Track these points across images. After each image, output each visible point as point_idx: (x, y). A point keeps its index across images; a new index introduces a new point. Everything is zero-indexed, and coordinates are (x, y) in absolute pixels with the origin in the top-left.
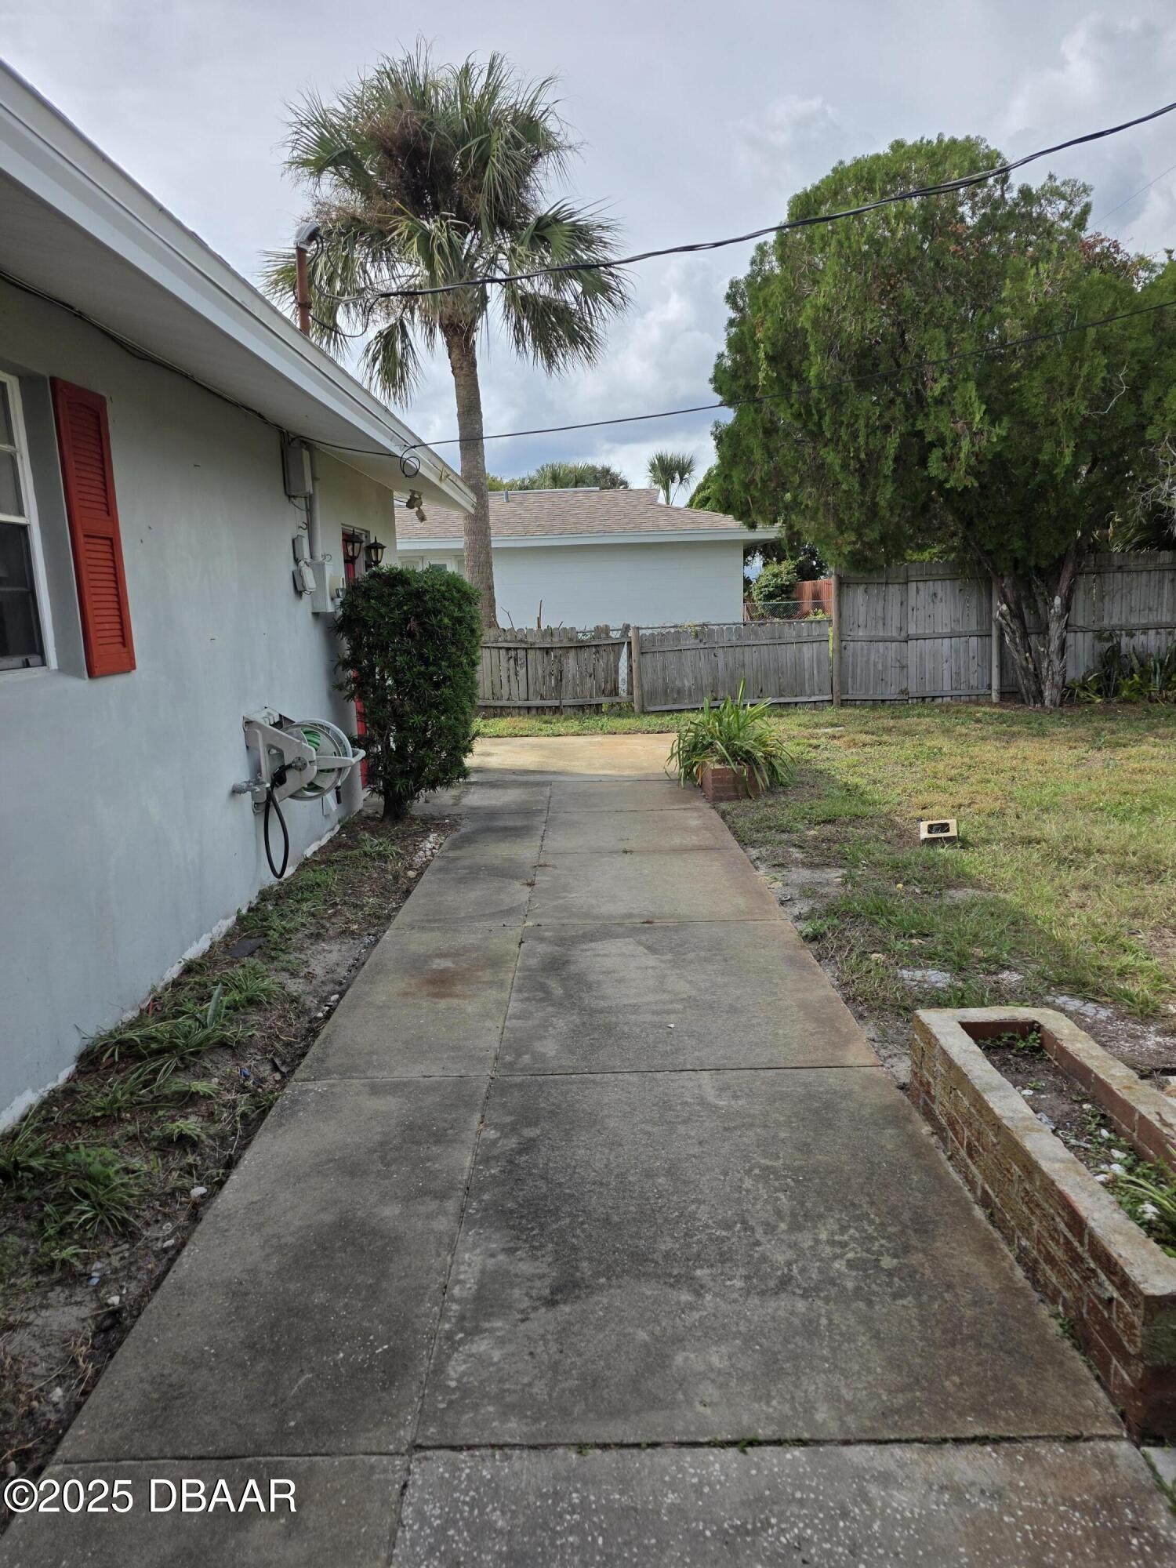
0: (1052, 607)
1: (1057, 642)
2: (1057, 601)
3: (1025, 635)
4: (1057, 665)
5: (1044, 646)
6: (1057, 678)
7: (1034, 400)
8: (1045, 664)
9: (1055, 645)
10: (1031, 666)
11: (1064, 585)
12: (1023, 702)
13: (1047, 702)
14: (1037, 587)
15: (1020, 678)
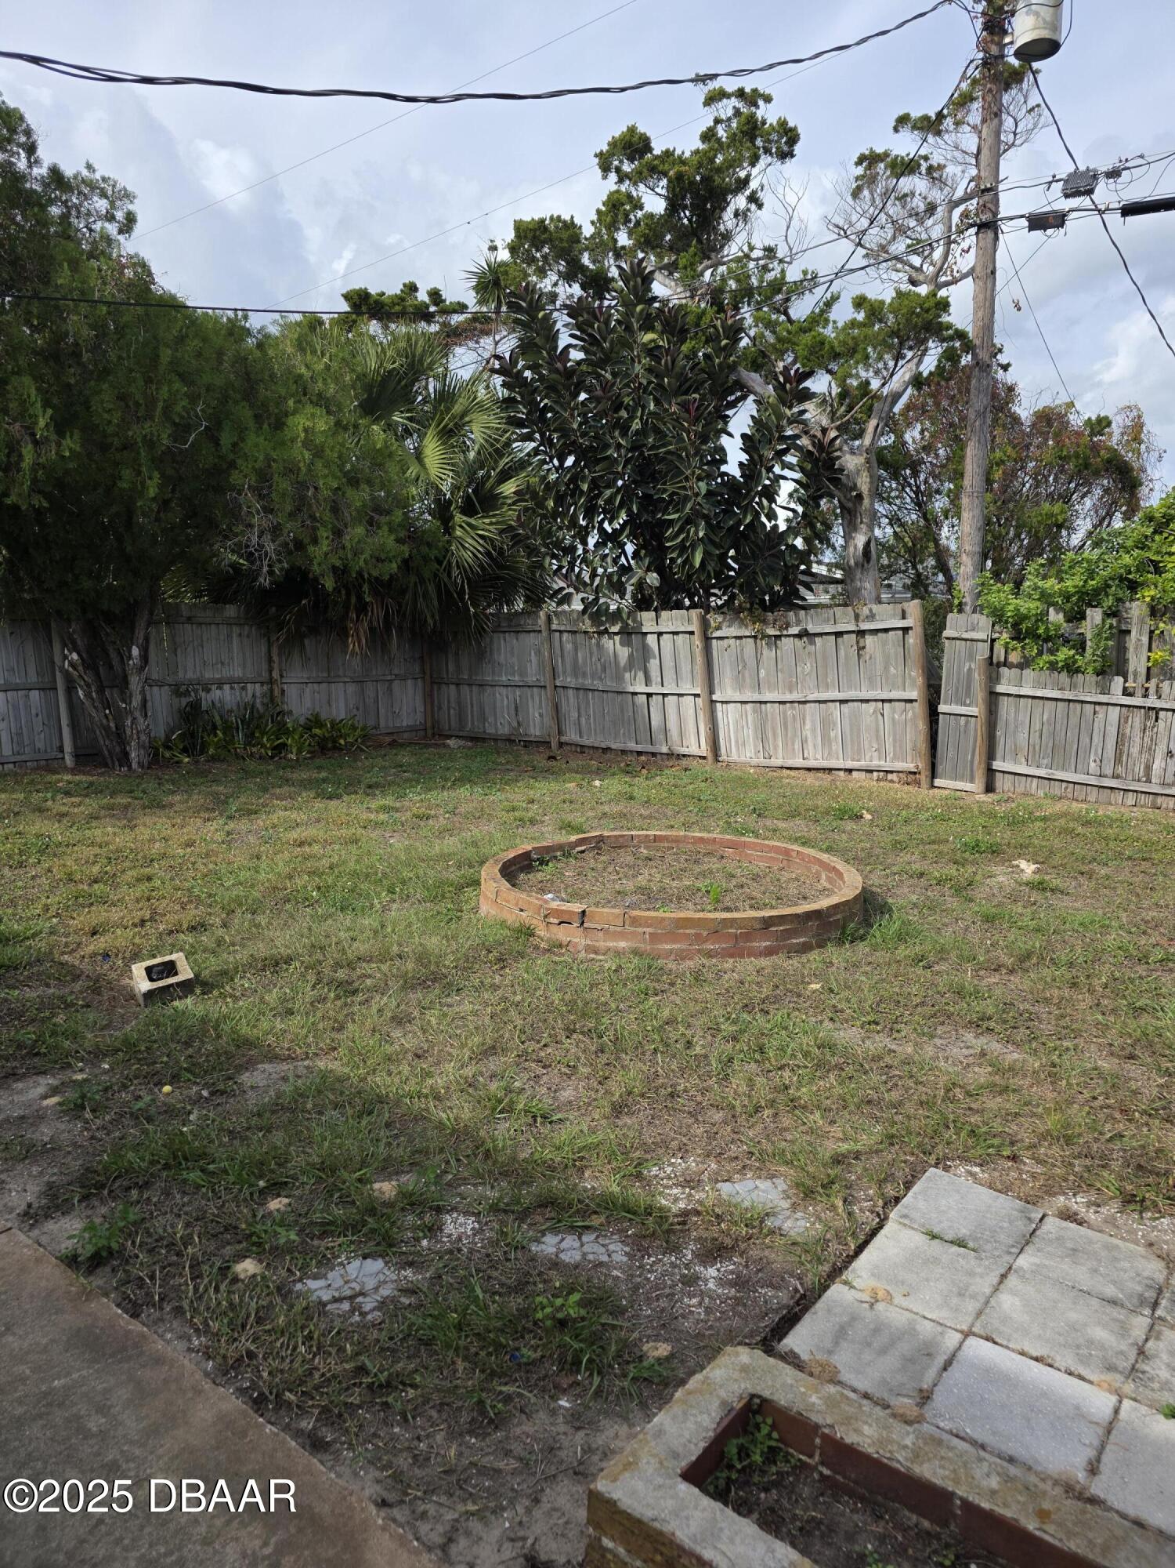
0: (130, 657)
1: (139, 698)
2: (135, 651)
3: (101, 690)
4: (142, 723)
5: (124, 701)
6: (143, 737)
7: (106, 416)
8: (129, 722)
9: (136, 701)
10: (112, 725)
11: (140, 635)
12: (106, 765)
13: (134, 765)
14: (107, 634)
15: (100, 739)
